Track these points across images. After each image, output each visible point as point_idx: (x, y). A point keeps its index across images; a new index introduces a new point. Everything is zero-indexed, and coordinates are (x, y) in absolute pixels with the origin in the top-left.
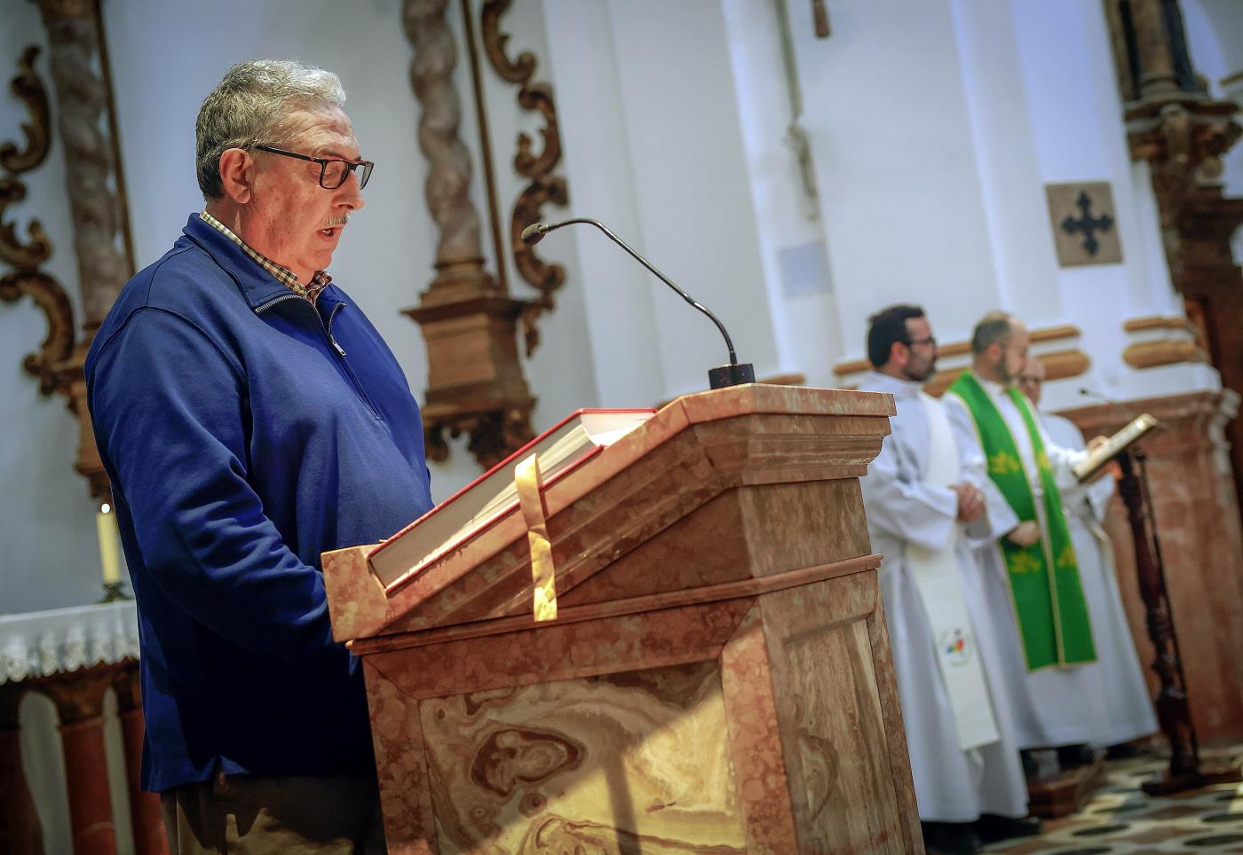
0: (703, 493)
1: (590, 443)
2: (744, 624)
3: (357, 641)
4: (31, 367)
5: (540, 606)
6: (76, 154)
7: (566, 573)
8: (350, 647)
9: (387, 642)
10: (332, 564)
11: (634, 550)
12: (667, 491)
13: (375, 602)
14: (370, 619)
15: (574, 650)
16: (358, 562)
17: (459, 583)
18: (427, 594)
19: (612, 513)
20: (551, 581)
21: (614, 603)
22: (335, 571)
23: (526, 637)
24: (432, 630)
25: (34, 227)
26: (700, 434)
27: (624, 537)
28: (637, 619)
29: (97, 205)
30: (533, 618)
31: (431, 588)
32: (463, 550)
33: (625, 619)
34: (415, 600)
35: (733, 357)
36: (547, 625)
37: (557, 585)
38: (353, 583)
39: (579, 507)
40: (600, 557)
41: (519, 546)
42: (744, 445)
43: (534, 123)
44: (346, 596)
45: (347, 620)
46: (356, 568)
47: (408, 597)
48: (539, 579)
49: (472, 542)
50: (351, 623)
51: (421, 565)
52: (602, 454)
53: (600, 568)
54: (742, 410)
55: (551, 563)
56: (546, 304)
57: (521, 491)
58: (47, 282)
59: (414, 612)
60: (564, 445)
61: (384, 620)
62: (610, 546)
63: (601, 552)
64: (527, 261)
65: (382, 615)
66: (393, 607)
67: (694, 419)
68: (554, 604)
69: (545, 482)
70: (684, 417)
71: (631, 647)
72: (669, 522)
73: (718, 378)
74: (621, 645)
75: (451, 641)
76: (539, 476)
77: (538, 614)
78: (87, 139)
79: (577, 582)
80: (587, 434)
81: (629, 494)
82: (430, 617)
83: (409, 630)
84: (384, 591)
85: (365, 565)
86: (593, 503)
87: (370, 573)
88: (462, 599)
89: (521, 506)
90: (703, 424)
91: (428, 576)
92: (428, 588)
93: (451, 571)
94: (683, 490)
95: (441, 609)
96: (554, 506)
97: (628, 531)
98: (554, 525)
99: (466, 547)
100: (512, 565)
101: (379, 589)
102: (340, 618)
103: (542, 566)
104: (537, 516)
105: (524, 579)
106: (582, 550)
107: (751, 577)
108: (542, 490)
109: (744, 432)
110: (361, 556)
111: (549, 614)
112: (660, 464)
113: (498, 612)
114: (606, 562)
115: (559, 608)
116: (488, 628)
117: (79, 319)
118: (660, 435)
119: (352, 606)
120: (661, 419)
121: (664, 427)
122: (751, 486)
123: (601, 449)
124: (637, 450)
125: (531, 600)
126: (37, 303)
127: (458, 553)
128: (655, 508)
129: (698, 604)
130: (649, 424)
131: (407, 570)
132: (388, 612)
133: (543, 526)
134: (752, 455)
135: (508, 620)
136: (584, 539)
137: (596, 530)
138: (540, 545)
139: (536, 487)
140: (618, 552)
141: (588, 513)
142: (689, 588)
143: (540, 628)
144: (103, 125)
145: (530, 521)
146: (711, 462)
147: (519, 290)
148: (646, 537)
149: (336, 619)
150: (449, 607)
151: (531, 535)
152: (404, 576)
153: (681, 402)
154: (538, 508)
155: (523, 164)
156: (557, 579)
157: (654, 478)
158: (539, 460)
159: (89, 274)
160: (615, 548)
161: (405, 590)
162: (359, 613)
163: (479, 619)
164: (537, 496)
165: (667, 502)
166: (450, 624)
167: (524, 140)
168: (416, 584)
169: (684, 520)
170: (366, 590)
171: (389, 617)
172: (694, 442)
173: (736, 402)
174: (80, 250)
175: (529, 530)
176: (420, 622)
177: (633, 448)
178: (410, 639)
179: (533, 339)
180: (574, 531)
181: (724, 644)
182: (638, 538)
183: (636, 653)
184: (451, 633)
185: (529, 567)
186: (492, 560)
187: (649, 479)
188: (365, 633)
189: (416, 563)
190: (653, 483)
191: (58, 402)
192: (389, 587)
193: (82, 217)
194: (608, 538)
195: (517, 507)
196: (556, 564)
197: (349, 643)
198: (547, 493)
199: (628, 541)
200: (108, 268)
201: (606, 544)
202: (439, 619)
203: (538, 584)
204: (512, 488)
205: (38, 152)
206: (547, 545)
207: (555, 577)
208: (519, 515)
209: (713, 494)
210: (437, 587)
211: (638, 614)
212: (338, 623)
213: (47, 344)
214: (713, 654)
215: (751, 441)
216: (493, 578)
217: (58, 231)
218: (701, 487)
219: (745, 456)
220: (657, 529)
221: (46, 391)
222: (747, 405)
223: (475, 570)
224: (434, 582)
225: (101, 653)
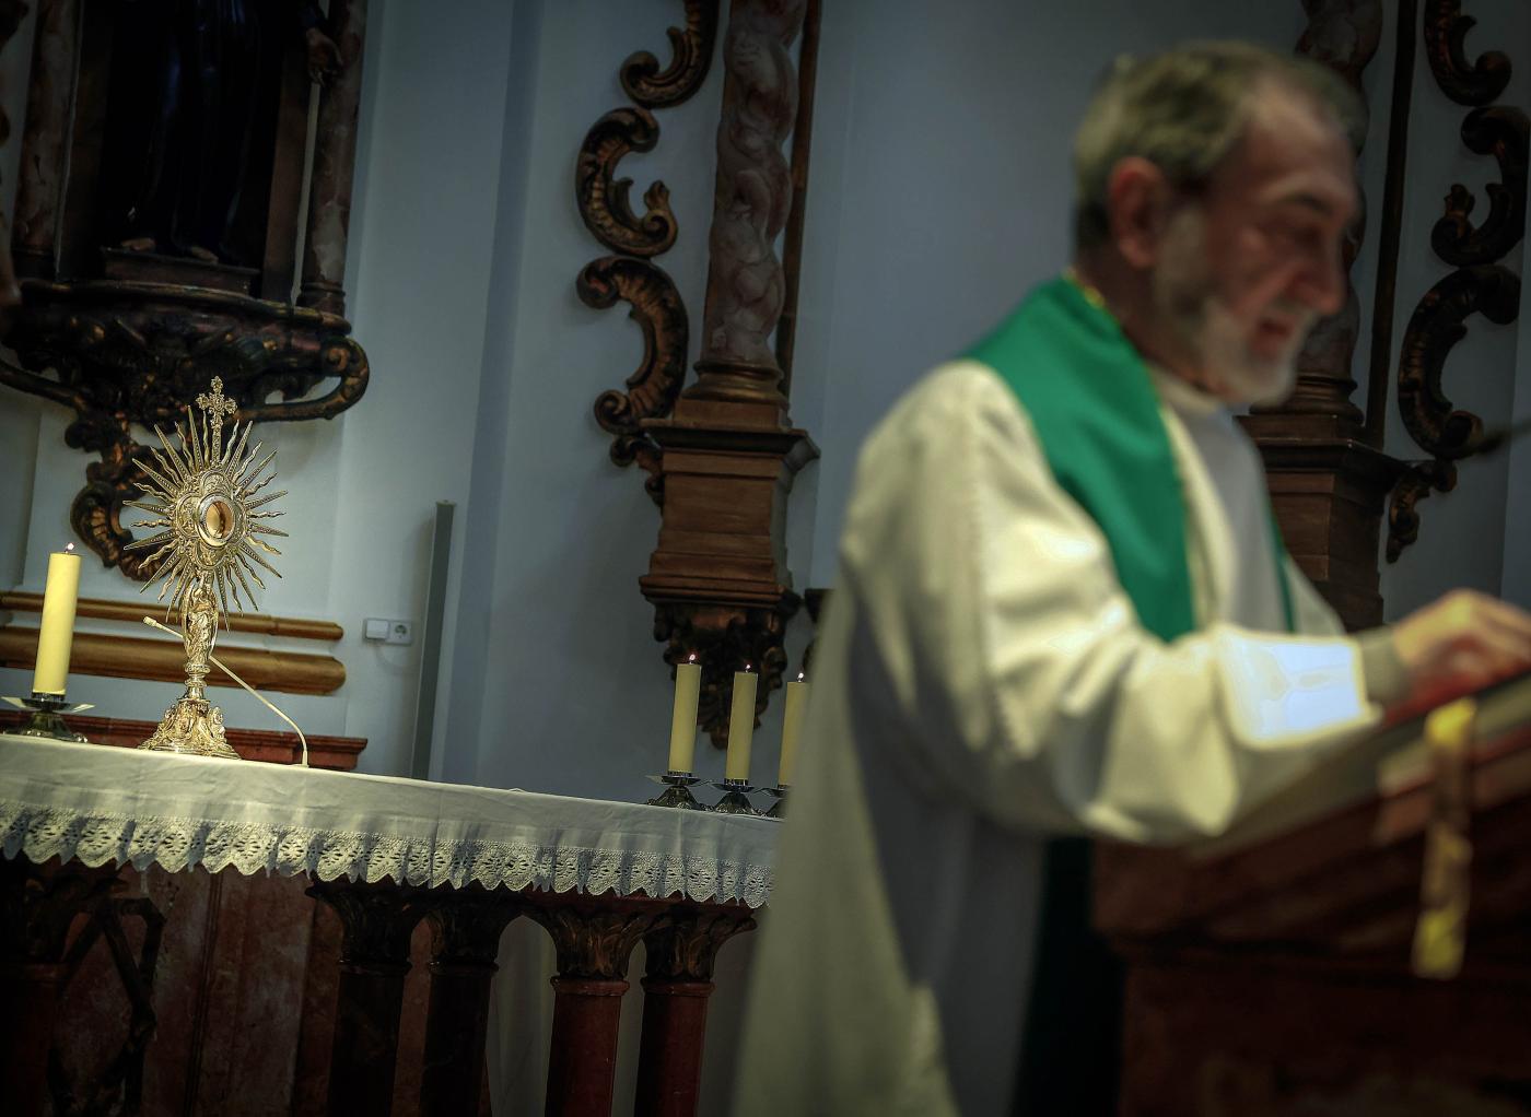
4: (607, 411)
6: (743, 93)
25: (657, 193)
29: (758, 177)
43: (1483, 173)
56: (1442, 480)
58: (659, 283)
64: (1423, 401)
69: (1480, 755)
78: (766, 72)
103: (1448, 885)
104: (1453, 801)
108: (1473, 768)
117: (695, 353)
126: (638, 317)
133: (1463, 820)
138: (1449, 849)
144: (793, 54)
145: (1441, 809)
147: (1398, 444)
151: (1436, 830)
155: (1446, 238)
158: (1482, 714)
159: (723, 284)
162: (1137, 895)
164: (1460, 776)
167: (1459, 198)
174: (718, 242)
175: (1436, 821)
178: (1212, 955)
179: (1405, 531)
191: (636, 476)
193: (732, 193)
198: (1478, 775)
200: (754, 282)
205: (684, 81)
213: (639, 384)
217: (691, 210)
221: (621, 456)
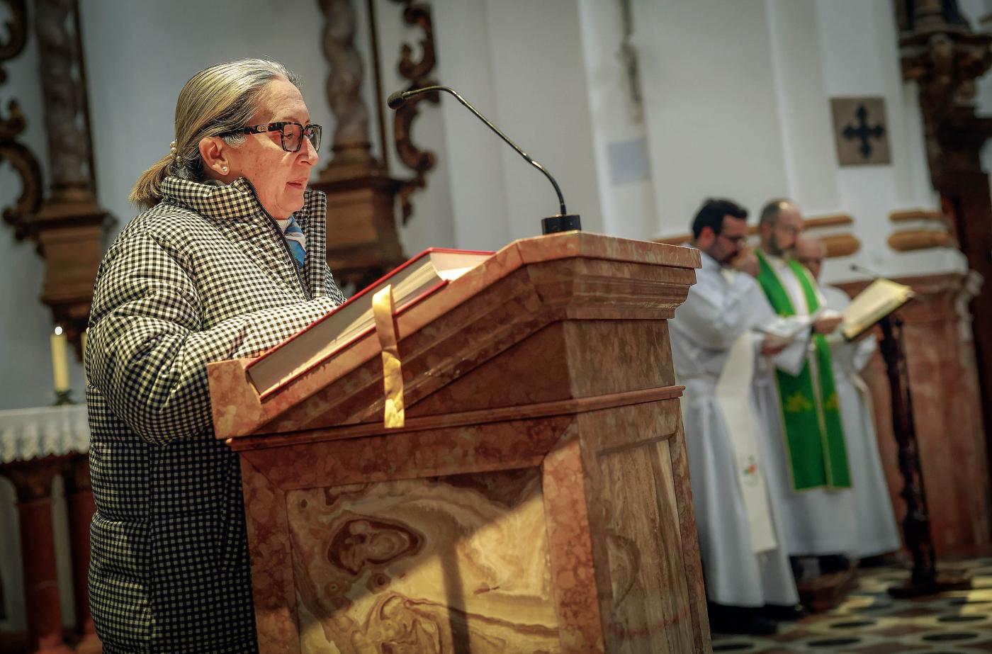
0: (533, 324)
1: (437, 278)
2: (563, 437)
3: (235, 439)
4: (8, 217)
5: (390, 415)
6: (48, 49)
7: (413, 389)
8: (229, 444)
9: (261, 441)
10: (216, 373)
11: (471, 371)
12: (503, 321)
13: (251, 407)
14: (246, 420)
15: (418, 454)
16: (238, 372)
17: (322, 393)
18: (294, 401)
19: (454, 338)
20: (400, 394)
21: (453, 415)
22: (218, 379)
23: (378, 441)
24: (299, 432)
25: (13, 105)
26: (532, 272)
27: (464, 359)
28: (472, 430)
29: (63, 89)
30: (383, 425)
31: (299, 397)
32: (327, 365)
33: (462, 429)
34: (284, 406)
35: (563, 209)
36: (395, 432)
37: (405, 398)
38: (233, 390)
39: (427, 332)
40: (442, 376)
41: (374, 364)
42: (570, 284)
43: (415, 36)
44: (227, 400)
45: (227, 420)
46: (236, 377)
47: (278, 403)
48: (390, 392)
49: (334, 358)
50: (230, 423)
51: (290, 376)
52: (448, 287)
53: (442, 385)
54: (569, 254)
55: (400, 379)
56: (419, 183)
57: (377, 317)
58: (23, 151)
59: (284, 416)
60: (416, 278)
61: (258, 422)
62: (452, 366)
63: (443, 371)
64: (406, 147)
65: (256, 417)
66: (266, 411)
67: (528, 259)
68: (402, 414)
69: (398, 310)
70: (518, 257)
71: (466, 454)
72: (503, 347)
73: (550, 225)
74: (458, 451)
75: (314, 442)
76: (393, 304)
77: (389, 420)
78: (56, 35)
79: (422, 396)
80: (435, 270)
81: (468, 323)
82: (297, 421)
83: (279, 431)
84: (259, 398)
85: (244, 375)
86: (438, 329)
87: (248, 381)
88: (324, 407)
89: (377, 330)
90: (535, 264)
91: (297, 385)
92: (296, 396)
93: (315, 383)
94: (515, 321)
95: (306, 414)
96: (405, 330)
97: (467, 354)
98: (404, 346)
99: (329, 362)
100: (368, 380)
101: (255, 396)
102: (221, 419)
103: (394, 381)
104: (390, 338)
105: (377, 393)
106: (427, 369)
107: (571, 398)
108: (395, 316)
109: (570, 273)
110: (240, 367)
111: (397, 423)
112: (496, 297)
113: (354, 419)
114: (448, 380)
115: (406, 418)
116: (346, 432)
117: (47, 180)
118: (497, 272)
119: (232, 409)
120: (499, 259)
121: (501, 266)
122: (575, 321)
123: (447, 282)
124: (477, 285)
125: (383, 410)
126: (15, 166)
127: (322, 368)
128: (491, 335)
129: (525, 419)
130: (488, 263)
131: (278, 381)
132: (261, 416)
133: (395, 347)
134: (575, 294)
135: (363, 427)
136: (430, 360)
137: (440, 353)
138: (392, 363)
139: (390, 314)
140: (458, 372)
141: (433, 338)
142: (517, 405)
143: (391, 434)
144: (69, 24)
145: (384, 342)
146: (541, 298)
147: (398, 170)
148: (483, 360)
149: (218, 420)
150: (314, 413)
151: (385, 354)
152: (276, 386)
153: (516, 244)
154: (391, 332)
155: (405, 69)
156: (406, 393)
157: (492, 309)
158: (394, 290)
159: (56, 145)
160: (456, 368)
161: (277, 397)
162: (237, 415)
163: (339, 424)
164: (391, 322)
165: (501, 331)
166: (313, 427)
167: (406, 50)
168: (286, 392)
169: (515, 348)
170: (243, 395)
171: (262, 420)
172: (526, 279)
173: (564, 246)
174: (49, 124)
175: (383, 350)
176: (289, 425)
177: (474, 283)
178: (281, 439)
179: (408, 210)
180: (421, 352)
181: (545, 454)
182: (476, 361)
183: (470, 459)
184: (315, 435)
185: (381, 382)
186: (351, 375)
187: (486, 310)
188: (241, 432)
189: (287, 375)
190: (490, 314)
191: (28, 247)
192: (263, 394)
193: (51, 99)
194: (449, 360)
195: (373, 331)
196: (405, 381)
197: (229, 441)
198: (399, 319)
199: (466, 363)
200: (70, 141)
201: (449, 364)
202: (304, 424)
203: (389, 396)
204: (369, 314)
205: (15, 47)
206: (397, 363)
207: (404, 391)
208: (374, 337)
209: (542, 325)
210: (303, 395)
211: (473, 425)
212: (219, 423)
213: (21, 200)
214: (536, 462)
215: (576, 281)
216: (351, 390)
217: (32, 110)
218: (531, 319)
219: (569, 294)
220: (492, 354)
221: (20, 237)
222: (573, 249)
223: (336, 382)
224: (301, 392)
225: (51, 446)
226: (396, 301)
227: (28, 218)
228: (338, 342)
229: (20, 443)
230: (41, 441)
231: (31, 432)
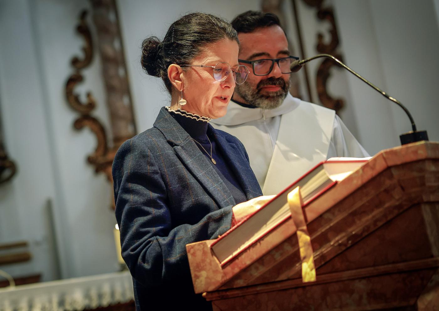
0: (399, 207)
1: (329, 180)
2: (429, 285)
3: (208, 293)
4: (90, 160)
5: (306, 273)
6: (106, 60)
7: (321, 255)
8: (204, 296)
9: (224, 294)
10: (192, 251)
11: (359, 241)
12: (377, 207)
13: (216, 272)
14: (213, 281)
15: (328, 299)
16: (205, 249)
17: (260, 260)
18: (243, 266)
19: (344, 219)
20: (311, 260)
21: (349, 272)
22: (194, 254)
23: (300, 291)
24: (248, 287)
25: (89, 95)
26: (395, 172)
27: (354, 233)
28: (364, 281)
29: (115, 83)
30: (302, 281)
31: (245, 264)
32: (262, 242)
33: (357, 281)
34: (237, 270)
35: (414, 127)
36: (310, 284)
37: (315, 262)
38: (203, 261)
39: (326, 216)
40: (340, 245)
41: (292, 239)
42: (422, 178)
43: (325, 27)
44: (200, 268)
45: (201, 281)
46: (204, 253)
47: (233, 268)
48: (305, 258)
49: (266, 237)
50: (203, 283)
51: (239, 250)
52: (337, 186)
53: (340, 252)
54: (419, 157)
55: (310, 249)
57: (292, 208)
58: (95, 121)
59: (237, 277)
61: (221, 282)
62: (345, 239)
63: (340, 242)
65: (219, 278)
66: (225, 274)
67: (390, 163)
68: (314, 272)
69: (305, 203)
70: (384, 163)
71: (361, 298)
72: (380, 224)
73: (405, 139)
74: (356, 296)
75: (258, 293)
76: (301, 200)
77: (305, 277)
78: (109, 51)
79: (328, 259)
80: (328, 174)
81: (354, 208)
82: (246, 280)
83: (235, 287)
84: (220, 265)
85: (209, 251)
86: (333, 214)
87: (212, 255)
88: (262, 270)
89: (292, 216)
90: (396, 166)
91: (243, 256)
92: (243, 263)
93: (255, 254)
94: (387, 205)
95: (251, 275)
96: (311, 216)
97: (354, 230)
98: (311, 228)
99: (263, 240)
100: (289, 250)
101: (217, 264)
102: (197, 280)
103: (306, 250)
104: (301, 222)
105: (296, 259)
106: (329, 241)
107: (432, 256)
108: (304, 207)
109: (422, 170)
110: (207, 246)
111: (311, 278)
112: (372, 192)
113: (283, 277)
114: (344, 248)
115: (317, 275)
116: (278, 286)
117: (110, 136)
118: (370, 174)
119: (204, 274)
120: (371, 164)
121: (373, 168)
122: (429, 203)
123: (336, 183)
124: (357, 183)
125: (301, 270)
126: (92, 130)
127: (258, 244)
128: (370, 216)
129: (400, 272)
130: (363, 168)
131: (231, 253)
132: (223, 277)
133: (305, 228)
134: (428, 184)
135: (289, 281)
136: (330, 235)
137: (337, 230)
138: (304, 238)
139: (300, 206)
140: (350, 242)
141: (330, 220)
142: (394, 263)
143: (308, 286)
144: (117, 45)
145: (297, 225)
146: (403, 189)
148: (366, 234)
149: (195, 281)
150: (256, 274)
151: (299, 233)
152: (230, 257)
153: (382, 154)
154: (302, 217)
155: (321, 48)
156: (316, 258)
157: (369, 198)
158: (302, 190)
159: (114, 116)
160: (348, 240)
161: (232, 265)
162: (207, 278)
163: (273, 280)
164: (300, 211)
165: (377, 213)
166: (257, 283)
167: (320, 36)
168: (237, 261)
169: (388, 223)
170: (210, 264)
171: (223, 280)
172: (391, 177)
173: (415, 152)
174: (110, 105)
175: (297, 230)
176: (240, 283)
177: (355, 182)
178: (236, 292)
180: (323, 230)
181: (418, 297)
182: (362, 234)
183: (365, 301)
184: (259, 289)
185: (298, 252)
186: (278, 247)
187: (365, 200)
188: (211, 288)
189: (236, 249)
190: (368, 202)
191: (102, 178)
192: (223, 263)
193: (110, 89)
194: (343, 234)
195: (289, 218)
196: (314, 250)
197: (204, 294)
198: (307, 209)
199: (356, 236)
200: (121, 112)
201: (344, 237)
202: (251, 281)
203: (305, 260)
204: (286, 207)
205: (88, 60)
206: (308, 238)
207: (314, 257)
208: (291, 222)
209: (405, 208)
210: (248, 262)
211: (364, 278)
212: (197, 283)
213: (97, 150)
214: (412, 302)
215: (427, 176)
216: (279, 258)
217: (99, 96)
218: (397, 203)
219: (423, 184)
220: (372, 229)
221: (97, 171)
222: (422, 154)
223: (269, 253)
224: (246, 260)
225: (119, 298)
226: (303, 196)
227: (101, 160)
228: (268, 226)
229: (100, 296)
230: (113, 294)
231: (106, 289)
